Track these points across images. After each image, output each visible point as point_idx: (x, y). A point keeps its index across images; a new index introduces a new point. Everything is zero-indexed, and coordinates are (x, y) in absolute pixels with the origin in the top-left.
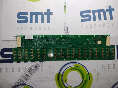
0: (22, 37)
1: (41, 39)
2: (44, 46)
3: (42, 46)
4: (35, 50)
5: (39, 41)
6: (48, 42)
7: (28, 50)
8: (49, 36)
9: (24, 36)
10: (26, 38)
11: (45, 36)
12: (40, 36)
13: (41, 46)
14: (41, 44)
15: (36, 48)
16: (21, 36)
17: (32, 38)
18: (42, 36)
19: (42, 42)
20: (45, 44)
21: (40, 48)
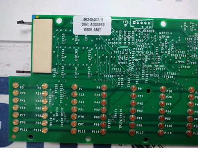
0: (59, 21)
1: (152, 34)
2: (162, 73)
3: (152, 70)
4: (117, 89)
5: (140, 47)
6: (182, 54)
7: (84, 90)
8: (188, 22)
9: (68, 20)
10: (78, 30)
11: (169, 21)
12: (147, 20)
13: (148, 71)
14: (149, 62)
15: (126, 82)
16: (54, 18)
17: (107, 31)
18: (157, 22)
19: (153, 50)
20: (170, 63)
21: (142, 82)
